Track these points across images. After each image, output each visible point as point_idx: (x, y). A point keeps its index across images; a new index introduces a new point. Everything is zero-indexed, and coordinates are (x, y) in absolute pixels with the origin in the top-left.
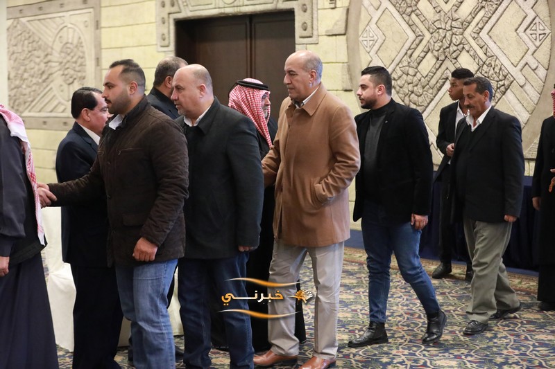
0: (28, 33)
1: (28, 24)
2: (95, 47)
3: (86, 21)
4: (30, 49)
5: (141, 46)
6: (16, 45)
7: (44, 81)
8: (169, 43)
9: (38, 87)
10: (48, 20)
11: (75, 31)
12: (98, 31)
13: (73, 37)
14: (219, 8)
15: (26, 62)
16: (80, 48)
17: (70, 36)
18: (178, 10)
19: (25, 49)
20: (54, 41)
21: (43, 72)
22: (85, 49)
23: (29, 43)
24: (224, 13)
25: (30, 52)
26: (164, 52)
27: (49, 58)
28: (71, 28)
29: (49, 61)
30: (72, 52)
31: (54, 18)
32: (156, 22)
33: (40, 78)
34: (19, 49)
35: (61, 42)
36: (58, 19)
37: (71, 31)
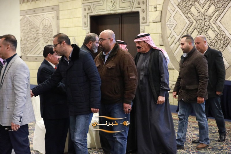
0: (29, 21)
1: (29, 18)
2: (57, 27)
3: (53, 17)
4: (30, 28)
5: (76, 27)
6: (24, 27)
7: (36, 41)
8: (88, 26)
9: (33, 44)
10: (37, 16)
11: (48, 20)
12: (58, 21)
13: (48, 23)
14: (108, 11)
15: (29, 33)
16: (51, 28)
17: (47, 23)
18: (91, 12)
19: (28, 28)
20: (40, 25)
21: (36, 38)
22: (53, 28)
23: (30, 26)
24: (110, 13)
25: (30, 29)
26: (86, 29)
27: (38, 32)
28: (47, 19)
29: (38, 33)
30: (47, 29)
31: (40, 15)
32: (82, 17)
33: (34, 40)
34: (26, 28)
35: (43, 25)
36: (42, 16)
37: (47, 20)
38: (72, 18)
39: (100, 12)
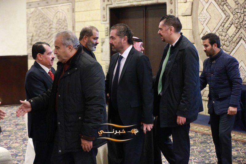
0: (42, 14)
1: (41, 10)
2: (72, 21)
3: (68, 9)
4: (43, 22)
5: (93, 21)
6: (36, 20)
7: (49, 37)
8: (107, 20)
9: (46, 40)
10: (51, 8)
11: (63, 13)
12: (73, 14)
13: (62, 17)
14: (130, 2)
15: (41, 28)
16: (65, 22)
17: (61, 16)
18: (111, 3)
19: (40, 22)
20: (53, 18)
21: (48, 33)
22: (68, 22)
23: (42, 19)
24: (132, 5)
25: (42, 23)
26: (105, 24)
27: (51, 26)
28: (61, 12)
29: (51, 28)
30: (62, 23)
31: (53, 7)
32: (101, 9)
33: (47, 36)
34: (38, 22)
35: (57, 19)
36: (55, 8)
37: (61, 13)
38: (89, 11)
39: (121, 3)
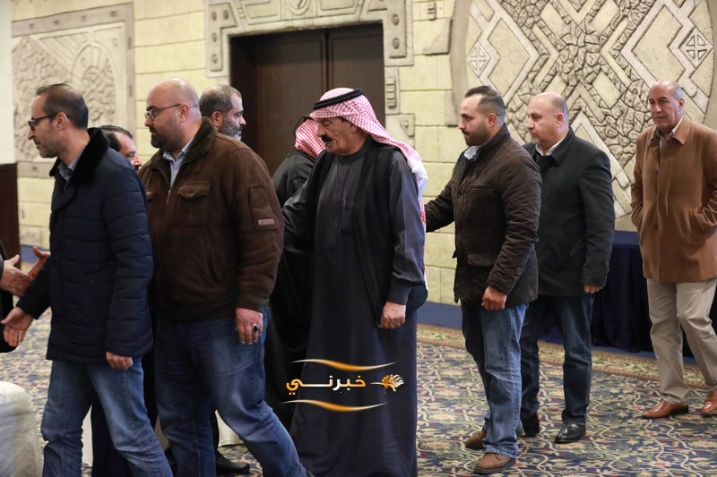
0: (41, 54)
1: (40, 43)
2: (127, 72)
3: (115, 39)
4: (44, 75)
5: (186, 70)
6: (25, 70)
8: (222, 66)
10: (67, 38)
11: (100, 51)
12: (130, 51)
13: (99, 59)
14: (286, 20)
16: (108, 74)
18: (234, 24)
19: (38, 74)
20: (74, 65)
22: (114, 75)
23: (42, 67)
24: (292, 27)
25: (43, 78)
26: (216, 77)
28: (94, 47)
30: (97, 78)
31: (74, 34)
32: (205, 39)
35: (83, 66)
36: (79, 36)
37: (96, 51)
38: (174, 43)
39: (261, 23)
